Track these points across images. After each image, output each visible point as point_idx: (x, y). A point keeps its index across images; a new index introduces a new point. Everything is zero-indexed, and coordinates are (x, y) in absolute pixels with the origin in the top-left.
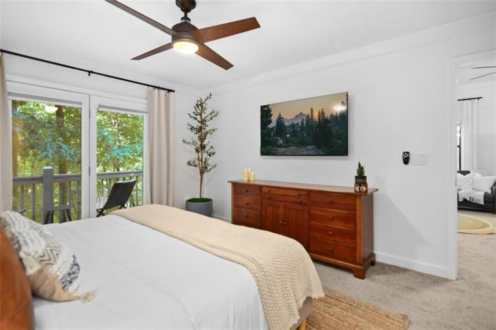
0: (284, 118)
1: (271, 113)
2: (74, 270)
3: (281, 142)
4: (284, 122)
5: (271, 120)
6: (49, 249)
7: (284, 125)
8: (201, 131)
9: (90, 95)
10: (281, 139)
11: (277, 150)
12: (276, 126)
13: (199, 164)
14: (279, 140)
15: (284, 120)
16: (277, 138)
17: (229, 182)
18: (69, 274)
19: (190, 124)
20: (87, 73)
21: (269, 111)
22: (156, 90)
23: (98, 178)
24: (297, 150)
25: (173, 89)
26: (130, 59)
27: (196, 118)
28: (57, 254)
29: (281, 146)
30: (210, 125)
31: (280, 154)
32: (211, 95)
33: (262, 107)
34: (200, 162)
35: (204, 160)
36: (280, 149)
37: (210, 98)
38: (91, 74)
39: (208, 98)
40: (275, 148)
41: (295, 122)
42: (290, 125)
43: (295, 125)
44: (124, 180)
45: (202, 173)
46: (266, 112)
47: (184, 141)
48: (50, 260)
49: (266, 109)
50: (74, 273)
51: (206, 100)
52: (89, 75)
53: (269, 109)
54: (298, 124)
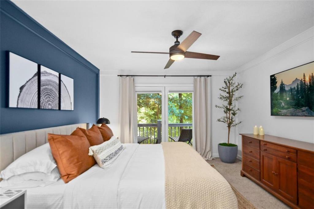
0: (285, 84)
1: (276, 81)
2: (107, 158)
3: (283, 104)
4: (285, 87)
5: (276, 87)
6: (99, 149)
7: (285, 89)
8: (229, 98)
9: (165, 87)
10: (283, 102)
11: (281, 111)
12: (280, 91)
13: (228, 120)
14: (281, 103)
15: (285, 86)
16: (281, 101)
17: (240, 134)
18: (105, 159)
19: (222, 95)
20: (164, 77)
21: (275, 79)
22: (199, 77)
23: (169, 126)
24: (295, 111)
25: (210, 75)
26: (163, 69)
27: (225, 91)
28: (102, 151)
29: (283, 108)
30: (236, 94)
31: (283, 115)
32: (236, 74)
33: (271, 76)
34: (228, 119)
35: (231, 118)
36: (282, 110)
37: (236, 76)
38: (166, 77)
39: (234, 76)
40: (279, 110)
41: (293, 87)
42: (289, 90)
43: (293, 89)
44: (186, 128)
45: (229, 127)
46: (273, 80)
47: (216, 106)
48: (99, 152)
49: (273, 78)
50: (107, 160)
51: (233, 77)
52: (165, 77)
53: (275, 77)
54: (295, 88)
